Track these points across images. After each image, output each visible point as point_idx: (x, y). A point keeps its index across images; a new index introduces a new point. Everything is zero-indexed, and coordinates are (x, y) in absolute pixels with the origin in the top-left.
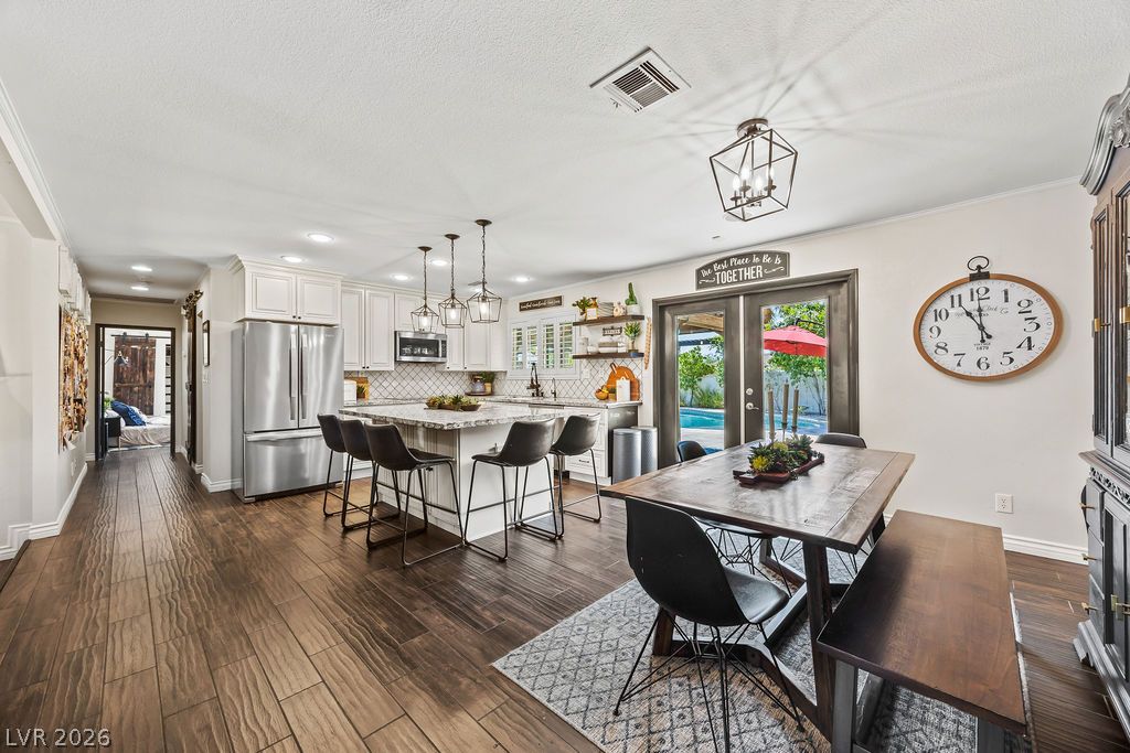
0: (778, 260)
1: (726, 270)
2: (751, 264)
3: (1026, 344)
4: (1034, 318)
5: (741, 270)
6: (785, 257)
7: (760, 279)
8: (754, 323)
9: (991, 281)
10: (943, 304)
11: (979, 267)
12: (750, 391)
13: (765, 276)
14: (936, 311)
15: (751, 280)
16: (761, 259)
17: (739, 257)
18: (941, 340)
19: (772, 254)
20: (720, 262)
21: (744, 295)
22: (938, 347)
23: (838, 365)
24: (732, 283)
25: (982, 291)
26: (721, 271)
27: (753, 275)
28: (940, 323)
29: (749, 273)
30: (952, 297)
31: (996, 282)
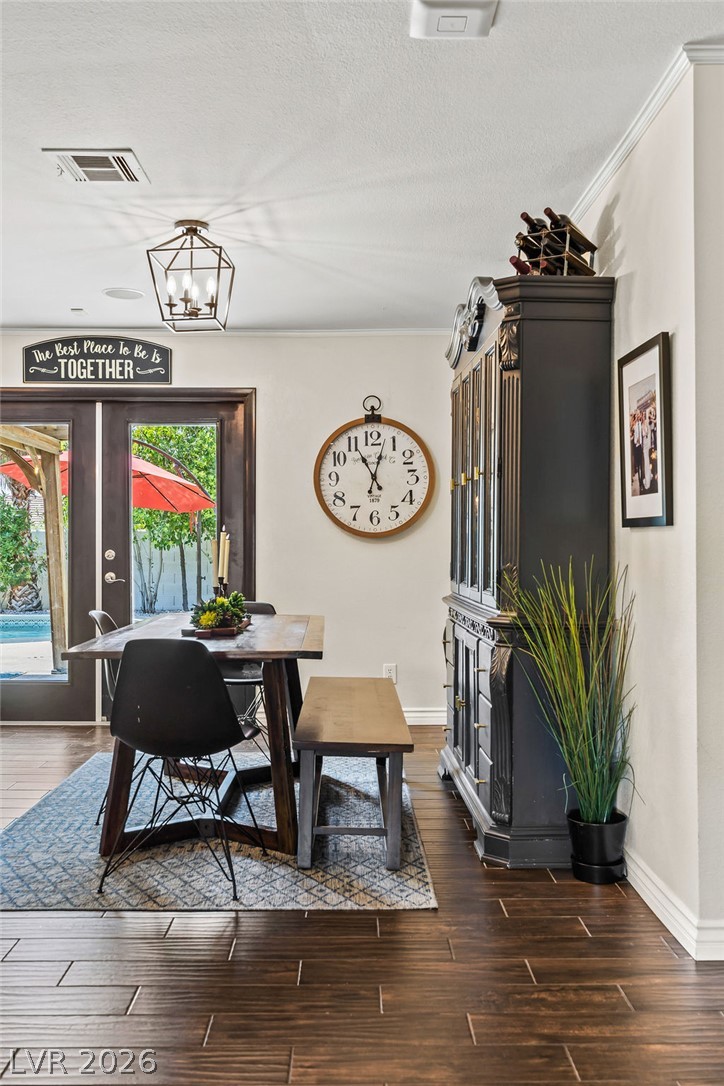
0: (156, 358)
1: (76, 357)
2: (116, 356)
3: (408, 499)
4: (414, 471)
5: (100, 362)
6: (165, 353)
7: (129, 380)
8: (118, 446)
9: (381, 426)
10: (341, 446)
11: (373, 408)
12: (111, 554)
13: (138, 378)
14: (334, 453)
15: (116, 380)
16: (132, 350)
17: (99, 340)
18: (338, 489)
19: (149, 347)
20: (67, 342)
21: (104, 402)
22: (336, 496)
23: (231, 516)
24: (86, 380)
25: (375, 435)
26: (68, 357)
27: (117, 373)
28: (338, 469)
29: (113, 369)
30: (349, 438)
31: (387, 427)
